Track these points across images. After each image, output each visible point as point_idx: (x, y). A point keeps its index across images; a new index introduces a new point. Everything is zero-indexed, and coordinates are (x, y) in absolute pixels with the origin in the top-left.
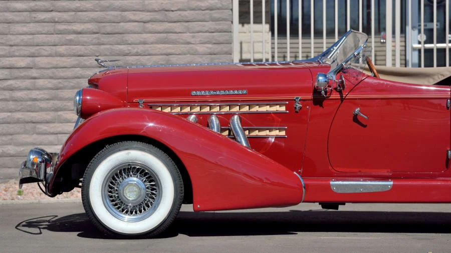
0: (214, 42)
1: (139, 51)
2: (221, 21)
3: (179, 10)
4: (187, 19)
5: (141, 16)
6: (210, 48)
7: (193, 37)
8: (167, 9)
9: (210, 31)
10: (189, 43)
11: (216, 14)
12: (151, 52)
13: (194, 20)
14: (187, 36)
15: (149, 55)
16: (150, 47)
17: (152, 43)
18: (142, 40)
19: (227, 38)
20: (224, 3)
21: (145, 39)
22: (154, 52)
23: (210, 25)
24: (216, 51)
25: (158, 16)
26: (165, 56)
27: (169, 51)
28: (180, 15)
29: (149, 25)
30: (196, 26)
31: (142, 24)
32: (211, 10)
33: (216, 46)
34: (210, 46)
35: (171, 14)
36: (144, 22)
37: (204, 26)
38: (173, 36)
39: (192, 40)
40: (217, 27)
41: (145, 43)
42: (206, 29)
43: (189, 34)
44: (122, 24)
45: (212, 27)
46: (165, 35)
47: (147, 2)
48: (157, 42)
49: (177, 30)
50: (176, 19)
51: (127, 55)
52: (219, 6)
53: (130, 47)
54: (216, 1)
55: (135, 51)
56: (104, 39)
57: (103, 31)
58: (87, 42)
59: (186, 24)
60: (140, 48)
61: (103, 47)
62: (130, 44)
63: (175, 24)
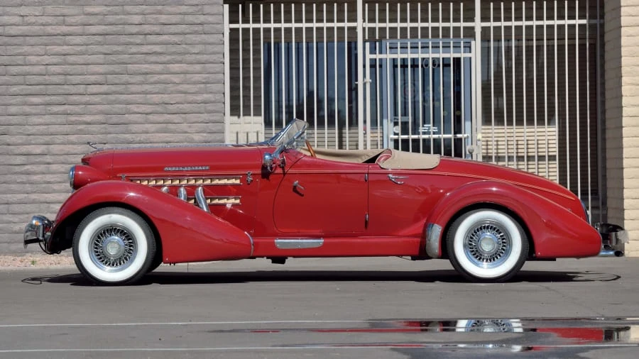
0: (209, 131)
1: (142, 139)
2: (215, 113)
3: (177, 103)
4: (184, 112)
5: (144, 109)
6: (205, 137)
7: (190, 127)
8: (166, 102)
9: (205, 121)
10: (186, 132)
11: (210, 107)
12: (152, 140)
13: (191, 112)
14: (184, 126)
15: (151, 143)
16: (152, 136)
17: (153, 132)
18: (144, 129)
19: (220, 128)
20: (217, 98)
21: (147, 128)
22: (155, 140)
23: (205, 117)
24: (210, 139)
25: (159, 109)
26: (165, 144)
27: (169, 139)
28: (178, 108)
29: (150, 117)
30: (192, 117)
31: (145, 115)
32: (206, 103)
33: (209, 135)
34: (205, 135)
35: (170, 107)
37: (199, 117)
38: (171, 127)
39: (189, 130)
40: (212, 118)
41: (147, 132)
42: (200, 120)
43: (185, 124)
44: (127, 115)
45: (207, 118)
46: (165, 125)
47: (149, 96)
48: (157, 132)
49: (176, 121)
50: (175, 111)
51: (131, 143)
52: (213, 99)
53: (134, 136)
54: (210, 95)
55: (138, 139)
56: (110, 128)
57: (111, 121)
58: (94, 131)
59: (184, 115)
60: (143, 137)
61: (109, 136)
62: (133, 133)
63: (174, 116)
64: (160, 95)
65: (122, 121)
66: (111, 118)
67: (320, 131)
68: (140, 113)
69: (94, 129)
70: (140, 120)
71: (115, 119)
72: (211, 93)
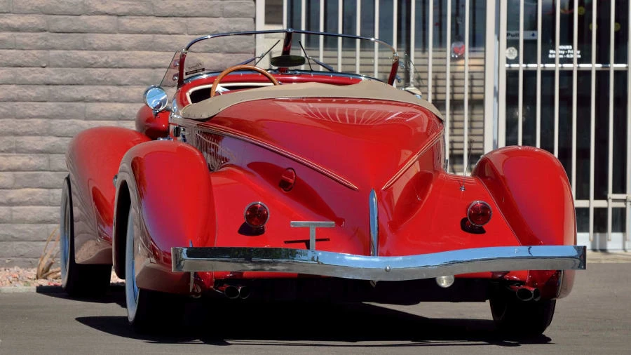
0: (227, 49)
1: (110, 60)
2: (238, 16)
4: (185, 13)
5: (115, 6)
6: (221, 60)
9: (221, 31)
11: (230, 6)
12: (128, 62)
13: (197, 14)
14: (185, 40)
15: (125, 67)
16: (127, 55)
17: (130, 49)
18: (115, 43)
19: (246, 43)
21: (119, 41)
22: (135, 62)
23: (221, 23)
25: (140, 6)
26: (150, 70)
27: (157, 62)
28: (174, 5)
29: (125, 21)
30: (198, 23)
31: (115, 18)
33: (228, 56)
34: (220, 55)
35: (160, 4)
36: (118, 16)
37: (212, 24)
38: (163, 39)
40: (233, 27)
41: (119, 49)
42: (214, 28)
43: (187, 36)
44: (84, 17)
45: (224, 26)
46: (150, 36)
48: (137, 48)
49: (170, 30)
50: (167, 12)
51: (90, 66)
53: (95, 54)
55: (104, 60)
56: (55, 40)
57: (54, 28)
58: (28, 45)
59: (184, 20)
60: (112, 56)
61: (52, 53)
62: (95, 49)
63: (167, 21)
65: (74, 28)
66: (57, 20)
67: (438, 54)
68: (107, 14)
69: (25, 40)
70: (107, 26)
71: (63, 23)
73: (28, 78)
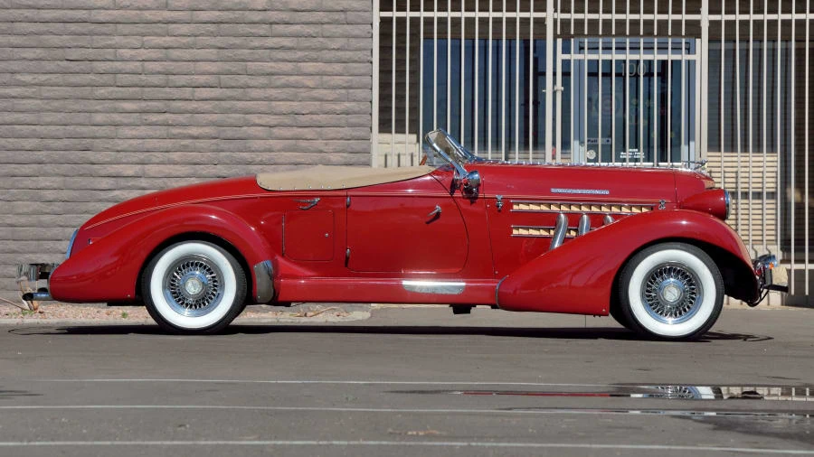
0: (350, 150)
1: (264, 159)
2: (358, 126)
3: (311, 113)
4: (320, 124)
5: (267, 120)
6: (345, 158)
7: (326, 144)
8: (296, 112)
9: (345, 137)
10: (321, 152)
11: (353, 119)
12: (277, 160)
13: (328, 125)
14: (319, 144)
15: (275, 164)
16: (277, 155)
17: (279, 151)
18: (268, 147)
19: (365, 146)
20: (362, 107)
21: (271, 145)
22: (279, 161)
23: (347, 131)
24: (353, 160)
25: (287, 120)
27: (298, 160)
28: (312, 119)
29: (275, 130)
30: (330, 132)
31: (268, 128)
32: (348, 114)
33: (351, 155)
34: (345, 155)
35: (301, 118)
36: (271, 127)
37: (339, 132)
38: (303, 144)
39: (325, 148)
40: (354, 134)
41: (270, 151)
42: (340, 135)
43: (320, 141)
44: (245, 128)
45: (348, 134)
46: (294, 141)
47: (274, 103)
48: (285, 150)
49: (309, 137)
50: (307, 124)
51: (250, 163)
52: (357, 109)
53: (253, 155)
54: (353, 104)
55: (260, 158)
56: (224, 144)
57: (222, 136)
58: (203, 148)
59: (319, 129)
60: (266, 156)
61: (222, 154)
62: (253, 151)
63: (306, 130)
64: (289, 103)
65: (239, 136)
66: (224, 131)
68: (261, 126)
69: (202, 145)
70: (261, 134)
71: (230, 132)
72: (354, 101)
73: (204, 173)
